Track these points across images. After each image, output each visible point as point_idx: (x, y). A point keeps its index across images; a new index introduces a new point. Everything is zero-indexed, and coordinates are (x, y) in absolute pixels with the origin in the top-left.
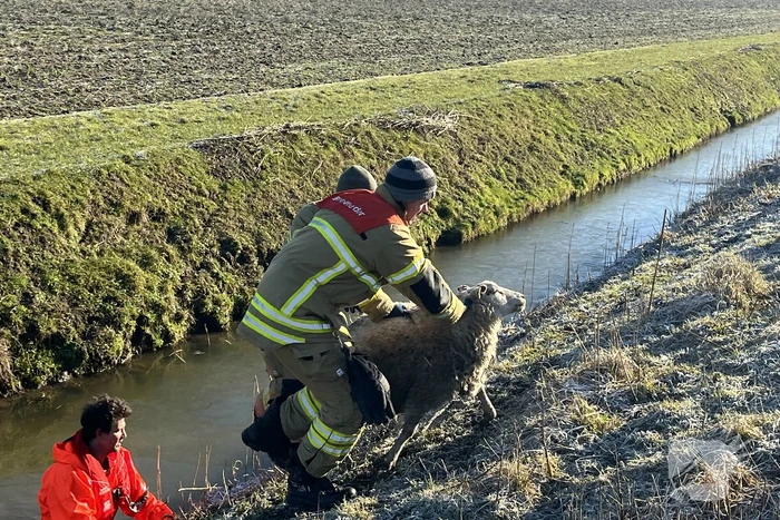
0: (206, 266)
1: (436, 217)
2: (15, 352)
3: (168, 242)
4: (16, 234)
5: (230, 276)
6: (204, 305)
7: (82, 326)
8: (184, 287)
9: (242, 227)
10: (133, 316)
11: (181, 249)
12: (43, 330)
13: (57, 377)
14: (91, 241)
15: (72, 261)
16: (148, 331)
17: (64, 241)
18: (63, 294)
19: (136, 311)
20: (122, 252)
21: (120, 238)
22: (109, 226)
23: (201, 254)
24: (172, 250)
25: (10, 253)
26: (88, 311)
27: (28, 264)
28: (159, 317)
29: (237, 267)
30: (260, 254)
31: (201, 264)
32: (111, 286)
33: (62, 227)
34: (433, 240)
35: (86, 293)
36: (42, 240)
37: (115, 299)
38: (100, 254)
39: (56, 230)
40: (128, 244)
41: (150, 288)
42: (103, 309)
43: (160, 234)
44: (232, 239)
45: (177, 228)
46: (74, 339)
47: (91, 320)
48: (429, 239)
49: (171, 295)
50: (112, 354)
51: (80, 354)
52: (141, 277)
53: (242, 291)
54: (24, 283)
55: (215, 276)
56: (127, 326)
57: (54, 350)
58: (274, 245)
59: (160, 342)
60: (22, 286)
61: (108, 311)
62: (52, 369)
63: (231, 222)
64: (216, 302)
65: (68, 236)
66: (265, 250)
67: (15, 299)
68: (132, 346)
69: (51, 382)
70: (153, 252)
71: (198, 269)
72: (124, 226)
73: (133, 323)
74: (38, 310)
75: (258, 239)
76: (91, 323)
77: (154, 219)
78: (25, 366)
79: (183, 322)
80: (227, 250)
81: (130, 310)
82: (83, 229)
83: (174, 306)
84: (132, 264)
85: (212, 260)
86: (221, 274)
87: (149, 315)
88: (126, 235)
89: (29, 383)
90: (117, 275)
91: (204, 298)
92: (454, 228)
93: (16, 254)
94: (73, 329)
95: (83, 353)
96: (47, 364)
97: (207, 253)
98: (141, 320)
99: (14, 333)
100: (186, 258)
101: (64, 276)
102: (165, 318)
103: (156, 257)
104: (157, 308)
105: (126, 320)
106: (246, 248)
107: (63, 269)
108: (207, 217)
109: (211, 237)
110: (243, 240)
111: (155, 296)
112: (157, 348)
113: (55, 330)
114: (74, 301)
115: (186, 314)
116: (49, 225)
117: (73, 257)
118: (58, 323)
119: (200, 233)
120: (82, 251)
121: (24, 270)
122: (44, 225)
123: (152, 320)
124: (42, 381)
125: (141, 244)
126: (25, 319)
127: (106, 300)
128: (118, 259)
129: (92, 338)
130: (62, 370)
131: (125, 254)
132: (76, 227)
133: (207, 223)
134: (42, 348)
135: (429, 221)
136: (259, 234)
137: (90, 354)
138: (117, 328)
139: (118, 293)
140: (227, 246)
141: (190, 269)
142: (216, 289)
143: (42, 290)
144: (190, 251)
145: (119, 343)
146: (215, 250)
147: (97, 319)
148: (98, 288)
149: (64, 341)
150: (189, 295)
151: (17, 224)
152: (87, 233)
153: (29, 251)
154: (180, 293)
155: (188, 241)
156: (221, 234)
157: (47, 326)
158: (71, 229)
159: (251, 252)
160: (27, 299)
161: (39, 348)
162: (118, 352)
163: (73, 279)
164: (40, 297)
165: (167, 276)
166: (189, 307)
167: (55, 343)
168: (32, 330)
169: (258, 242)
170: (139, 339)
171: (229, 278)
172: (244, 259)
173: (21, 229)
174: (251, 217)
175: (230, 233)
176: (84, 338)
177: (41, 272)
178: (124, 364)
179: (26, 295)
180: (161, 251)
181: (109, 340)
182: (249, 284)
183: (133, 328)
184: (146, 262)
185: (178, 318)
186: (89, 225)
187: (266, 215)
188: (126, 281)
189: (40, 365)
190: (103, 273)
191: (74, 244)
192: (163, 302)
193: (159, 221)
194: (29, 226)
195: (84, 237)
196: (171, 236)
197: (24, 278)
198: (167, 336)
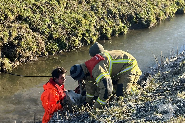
0: (103, 18)
1: (175, 5)
2: (46, 43)
3: (91, 10)
4: (45, 6)
5: (111, 22)
6: (103, 31)
7: (66, 36)
8: (97, 25)
9: (114, 6)
10: (81, 33)
11: (95, 13)
12: (54, 37)
13: (58, 51)
14: (68, 9)
15: (62, 15)
16: (86, 38)
17: (60, 9)
18: (60, 26)
19: (82, 32)
20: (77, 13)
21: (76, 9)
22: (73, 4)
23: (101, 14)
24: (92, 13)
25: (44, 12)
26: (68, 31)
27: (49, 16)
28: (89, 34)
29: (112, 19)
30: (119, 15)
31: (101, 18)
32: (74, 23)
33: (59, 4)
34: (174, 13)
35: (67, 25)
36: (53, 8)
37: (76, 28)
38: (71, 13)
39: (57, 5)
40: (79, 11)
41: (86, 25)
42: (72, 31)
43: (88, 7)
44: (111, 10)
45: (94, 6)
46: (64, 40)
47: (69, 34)
48: (173, 12)
49: (93, 27)
50: (75, 45)
51: (66, 45)
52: (83, 21)
53: (114, 27)
54: (48, 21)
55: (106, 22)
56: (80, 36)
57: (58, 43)
58: (124, 13)
59: (89, 42)
60: (48, 22)
61: (74, 32)
62: (57, 49)
63: (111, 4)
64: (106, 30)
65: (61, 7)
66: (121, 14)
67: (46, 27)
68: (81, 43)
69: (57, 53)
70: (87, 13)
71: (100, 19)
72: (78, 4)
73: (82, 36)
74: (53, 30)
75: (119, 10)
76: (69, 35)
77: (87, 3)
78: (49, 48)
79: (96, 36)
80: (109, 13)
81: (81, 31)
82: (65, 5)
83: (94, 31)
84: (81, 17)
85: (105, 17)
86: (108, 21)
87: (86, 33)
88: (78, 8)
89: (50, 53)
90: (76, 20)
91: (103, 28)
92: (181, 9)
93: (45, 12)
94: (63, 37)
95: (66, 44)
96: (55, 47)
97: (103, 14)
98: (84, 35)
99: (46, 37)
100: (97, 16)
101: (60, 20)
102: (91, 35)
103: (88, 14)
104: (89, 31)
105: (79, 34)
106: (115, 13)
107: (60, 17)
108: (103, 2)
109: (105, 9)
110: (114, 10)
111: (88, 27)
112: (89, 44)
113: (58, 37)
114: (63, 28)
115: (97, 33)
116: (55, 3)
117: (63, 14)
118: (59, 35)
119: (101, 8)
120: (65, 12)
121: (48, 17)
122: (54, 3)
123: (87, 35)
124: (54, 53)
125: (83, 10)
126: (49, 33)
127: (73, 28)
128: (76, 15)
129: (69, 40)
130: (60, 49)
131: (78, 13)
132: (63, 4)
133: (103, 5)
134: (54, 42)
135: (173, 6)
136: (120, 9)
137: (69, 45)
138: (77, 37)
139: (77, 26)
140: (110, 12)
141: (98, 19)
142: (106, 26)
143: (54, 24)
144: (98, 13)
145: (77, 42)
146: (106, 13)
147: (70, 34)
148: (70, 24)
149: (61, 40)
150: (98, 28)
151: (45, 3)
152: (66, 7)
153: (49, 11)
154: (95, 27)
155: (97, 10)
156: (107, 8)
157: (56, 36)
158: (62, 5)
159: (117, 14)
160: (49, 27)
161: (53, 42)
162: (77, 44)
163: (63, 21)
164: (53, 26)
165: (91, 21)
166: (98, 31)
167: (58, 41)
168: (51, 36)
169: (119, 11)
170: (83, 41)
171: (110, 23)
172: (115, 17)
173: (47, 4)
174: (117, 3)
175: (110, 8)
176: (67, 40)
177: (53, 18)
178: (79, 48)
179: (49, 25)
180: (89, 13)
181: (74, 41)
182: (117, 25)
183: (81, 37)
184: (85, 16)
185: (95, 35)
186: (67, 4)
187: (121, 2)
188: (79, 22)
189: (53, 48)
190: (72, 19)
191: (63, 10)
192: (90, 29)
193: (88, 3)
194: (49, 3)
195: (65, 8)
196: (92, 8)
197: (48, 20)
198: (92, 40)
